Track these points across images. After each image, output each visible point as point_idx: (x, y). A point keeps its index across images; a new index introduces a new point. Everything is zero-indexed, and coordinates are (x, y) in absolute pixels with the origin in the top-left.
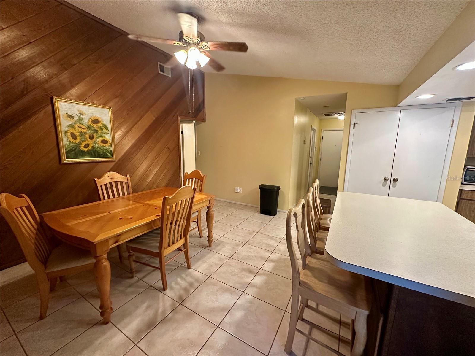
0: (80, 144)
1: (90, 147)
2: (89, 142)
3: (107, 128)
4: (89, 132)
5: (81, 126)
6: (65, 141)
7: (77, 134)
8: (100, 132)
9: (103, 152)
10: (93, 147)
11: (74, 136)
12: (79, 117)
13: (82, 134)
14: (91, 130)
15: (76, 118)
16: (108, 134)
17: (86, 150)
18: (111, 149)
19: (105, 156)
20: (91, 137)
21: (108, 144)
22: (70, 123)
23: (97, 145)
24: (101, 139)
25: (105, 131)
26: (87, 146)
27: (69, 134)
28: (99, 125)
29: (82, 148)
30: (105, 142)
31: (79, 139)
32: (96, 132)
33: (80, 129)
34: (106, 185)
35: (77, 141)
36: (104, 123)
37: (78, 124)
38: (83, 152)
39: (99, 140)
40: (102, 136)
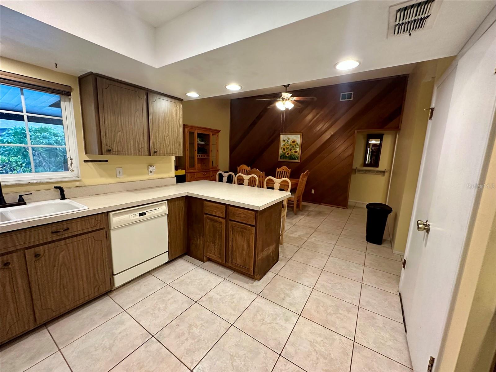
0: (286, 153)
1: (289, 155)
2: (290, 152)
3: (298, 145)
4: (290, 147)
5: (288, 145)
6: (281, 151)
7: (285, 148)
8: (294, 147)
9: (295, 157)
10: (291, 155)
11: (284, 149)
12: (288, 140)
13: (287, 148)
14: (291, 146)
15: (286, 141)
16: (298, 148)
17: (287, 156)
18: (298, 156)
19: (295, 159)
20: (291, 150)
21: (297, 153)
22: (284, 144)
23: (292, 154)
24: (294, 150)
25: (297, 146)
26: (288, 154)
27: (283, 148)
28: (295, 143)
29: (286, 155)
30: (296, 152)
31: (286, 150)
32: (293, 147)
33: (287, 146)
35: (285, 152)
36: (297, 142)
37: (287, 144)
38: (286, 156)
39: (294, 151)
40: (295, 149)
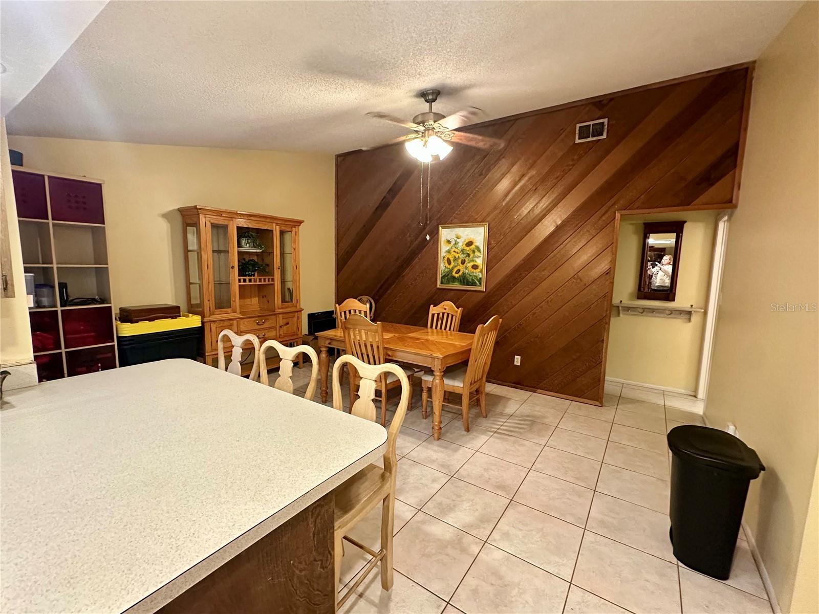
0: (453, 269)
1: (461, 273)
2: (461, 268)
3: (479, 251)
4: (462, 256)
5: (456, 250)
6: (442, 267)
7: (452, 259)
8: (472, 255)
9: (472, 279)
10: (463, 274)
11: (449, 262)
12: (456, 241)
13: (456, 259)
14: (464, 254)
15: (453, 243)
16: (480, 257)
17: (457, 276)
18: (481, 276)
19: (474, 284)
20: (463, 262)
21: (478, 270)
22: (448, 249)
23: (467, 271)
24: (472, 264)
25: (477, 254)
26: (458, 271)
27: (446, 259)
28: (473, 247)
29: (454, 274)
30: (475, 267)
31: (453, 264)
32: (468, 255)
33: (455, 254)
34: (438, 314)
35: (451, 267)
36: (478, 244)
37: (454, 249)
38: (454, 277)
39: (470, 265)
40: (473, 261)
